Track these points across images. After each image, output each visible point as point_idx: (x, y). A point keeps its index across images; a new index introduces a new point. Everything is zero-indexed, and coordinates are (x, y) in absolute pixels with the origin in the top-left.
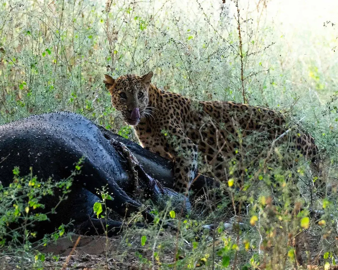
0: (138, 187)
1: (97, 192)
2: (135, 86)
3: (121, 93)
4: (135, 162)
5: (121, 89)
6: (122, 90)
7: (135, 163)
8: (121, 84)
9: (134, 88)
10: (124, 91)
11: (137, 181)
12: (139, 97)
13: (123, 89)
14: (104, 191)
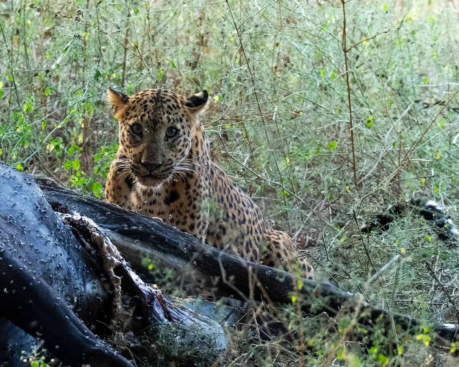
0: (120, 307)
1: (22, 358)
2: (166, 115)
3: (134, 124)
4: (115, 259)
5: (136, 116)
6: (136, 119)
7: (116, 261)
8: (139, 108)
9: (161, 118)
10: (140, 122)
11: (118, 296)
12: (167, 137)
13: (139, 117)
14: (36, 355)
